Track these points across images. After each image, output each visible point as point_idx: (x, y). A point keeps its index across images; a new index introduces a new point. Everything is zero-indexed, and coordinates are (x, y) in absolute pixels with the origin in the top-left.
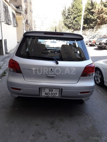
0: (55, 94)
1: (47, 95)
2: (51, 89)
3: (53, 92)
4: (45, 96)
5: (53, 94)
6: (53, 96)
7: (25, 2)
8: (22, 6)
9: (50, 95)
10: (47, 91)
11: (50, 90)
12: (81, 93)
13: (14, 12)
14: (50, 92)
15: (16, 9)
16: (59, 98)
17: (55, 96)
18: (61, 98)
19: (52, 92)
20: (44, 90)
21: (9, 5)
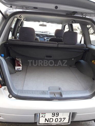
0: (62, 120)
1: (48, 121)
4: (45, 124)
5: (59, 120)
9: (54, 122)
11: (54, 115)
19: (57, 117)
20: (43, 115)
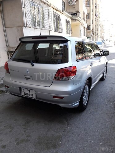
0: (32, 95)
2: (28, 90)
3: (30, 93)
4: (24, 96)
5: (30, 95)
6: (30, 96)
7: (88, 6)
8: (79, 12)
9: (28, 96)
10: (26, 91)
12: (54, 97)
13: (69, 20)
14: (28, 93)
15: (70, 16)
16: (35, 99)
17: (31, 97)
18: (36, 99)
20: (23, 90)
21: (62, 14)
